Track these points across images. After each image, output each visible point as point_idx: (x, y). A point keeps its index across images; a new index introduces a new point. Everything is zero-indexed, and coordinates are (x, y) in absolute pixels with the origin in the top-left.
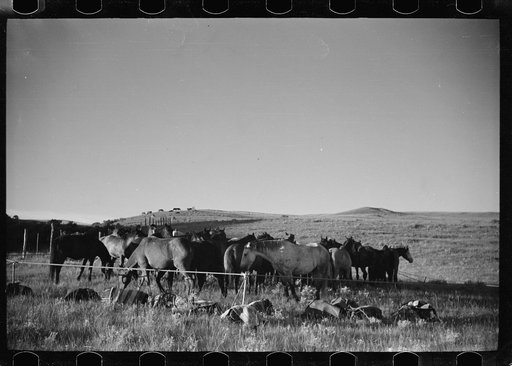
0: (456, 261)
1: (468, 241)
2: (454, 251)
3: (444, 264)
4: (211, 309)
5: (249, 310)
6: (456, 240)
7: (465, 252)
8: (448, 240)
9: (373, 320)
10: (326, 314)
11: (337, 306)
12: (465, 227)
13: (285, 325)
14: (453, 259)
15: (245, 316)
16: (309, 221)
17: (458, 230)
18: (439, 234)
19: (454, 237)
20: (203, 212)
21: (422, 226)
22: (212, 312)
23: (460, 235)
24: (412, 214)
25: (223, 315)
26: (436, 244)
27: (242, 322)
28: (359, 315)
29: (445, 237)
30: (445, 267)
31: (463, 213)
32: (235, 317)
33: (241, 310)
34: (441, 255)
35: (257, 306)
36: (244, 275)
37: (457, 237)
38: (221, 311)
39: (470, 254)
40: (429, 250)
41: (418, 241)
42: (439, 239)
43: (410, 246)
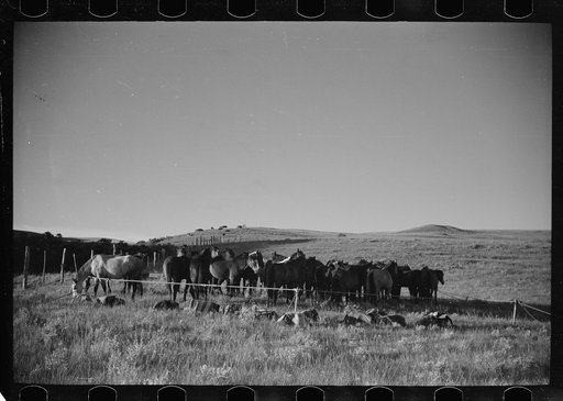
0: (510, 282)
1: (527, 262)
2: (511, 272)
3: (497, 285)
4: (270, 315)
5: (300, 316)
6: (515, 261)
7: (521, 273)
8: (507, 261)
9: (395, 324)
10: (360, 320)
11: (370, 315)
12: (528, 247)
13: (326, 326)
14: (508, 280)
15: (296, 320)
16: (365, 241)
17: (519, 251)
18: (499, 255)
19: (515, 258)
20: (254, 230)
21: (483, 246)
22: (271, 318)
23: (521, 256)
24: (481, 232)
25: (279, 320)
26: (493, 266)
27: (293, 324)
28: (386, 322)
29: (505, 258)
30: (498, 288)
31: (539, 231)
32: (289, 321)
33: (293, 316)
34: (497, 276)
35: (306, 314)
36: (296, 290)
37: (517, 258)
38: (277, 317)
39: (527, 275)
40: (484, 272)
41: (475, 262)
42: (498, 260)
43: (466, 266)
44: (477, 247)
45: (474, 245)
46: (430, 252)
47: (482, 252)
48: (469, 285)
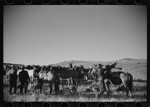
18: (145, 65)
21: (140, 63)
26: (143, 68)
40: (141, 70)
41: (138, 68)
42: (145, 67)
43: (135, 69)
44: (138, 63)
45: (137, 63)
46: (124, 65)
47: (140, 65)
48: (136, 75)
